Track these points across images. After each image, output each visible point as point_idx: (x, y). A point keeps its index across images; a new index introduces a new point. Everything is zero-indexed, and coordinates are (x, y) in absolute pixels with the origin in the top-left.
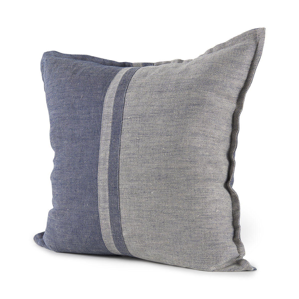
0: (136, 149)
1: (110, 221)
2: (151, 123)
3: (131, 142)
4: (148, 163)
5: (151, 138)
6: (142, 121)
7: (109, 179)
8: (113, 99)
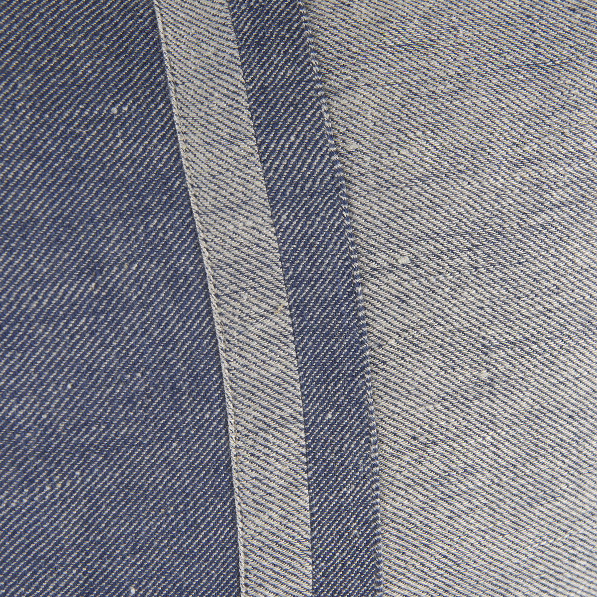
0: (480, 440)
2: (544, 267)
3: (447, 404)
5: (561, 358)
6: (491, 268)
8: (249, 146)
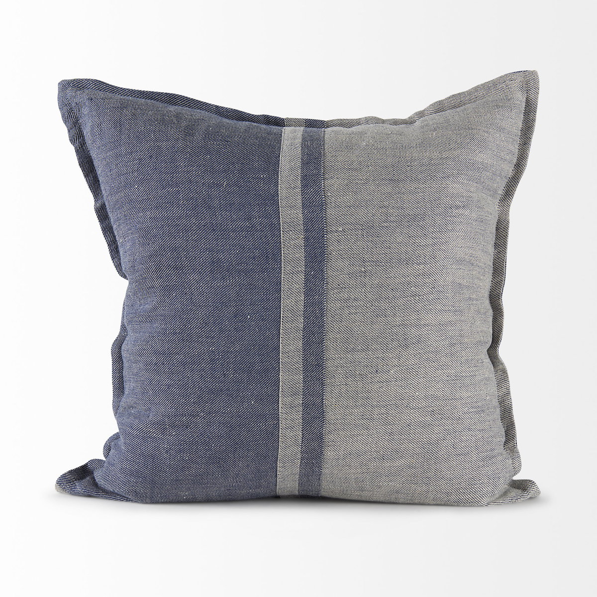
0: (360, 290)
1: (302, 431)
2: (386, 239)
3: (350, 276)
4: (384, 316)
5: (390, 269)
6: (368, 236)
7: (304, 350)
8: (299, 190)
